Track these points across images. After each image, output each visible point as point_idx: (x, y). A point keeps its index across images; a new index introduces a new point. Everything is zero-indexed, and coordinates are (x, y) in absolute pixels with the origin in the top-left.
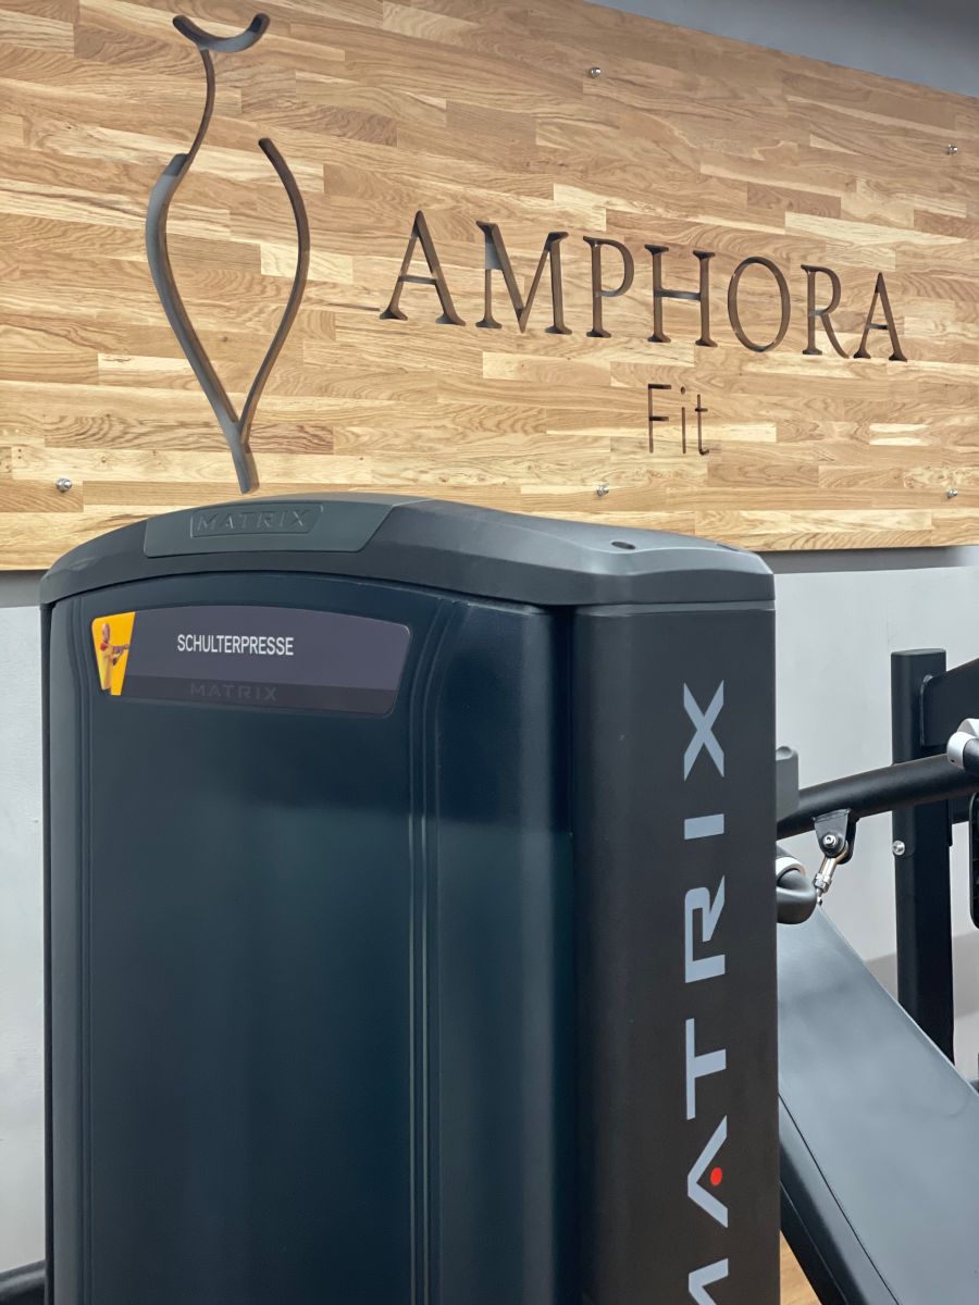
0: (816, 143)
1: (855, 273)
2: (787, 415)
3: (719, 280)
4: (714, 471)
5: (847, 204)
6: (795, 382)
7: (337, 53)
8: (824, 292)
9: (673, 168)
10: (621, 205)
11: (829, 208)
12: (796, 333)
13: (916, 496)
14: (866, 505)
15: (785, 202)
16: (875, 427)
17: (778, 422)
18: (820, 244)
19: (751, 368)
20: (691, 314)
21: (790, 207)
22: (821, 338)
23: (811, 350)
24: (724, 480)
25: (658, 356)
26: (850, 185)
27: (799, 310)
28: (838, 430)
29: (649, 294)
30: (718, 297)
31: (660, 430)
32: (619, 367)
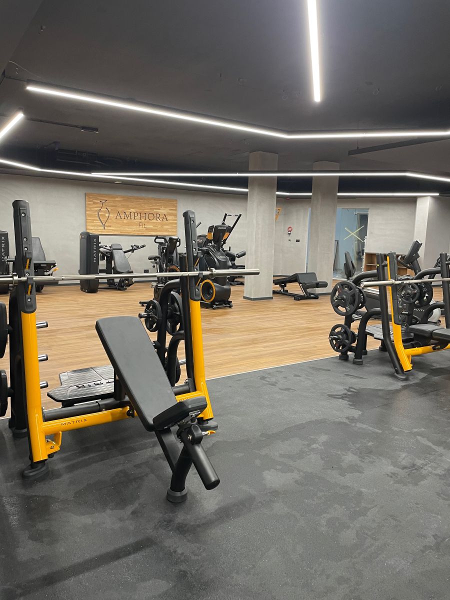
0: (158, 204)
1: (162, 214)
2: (154, 225)
3: (147, 215)
4: (146, 229)
7: (111, 202)
8: (158, 216)
9: (142, 207)
10: (137, 210)
11: (159, 209)
12: (155, 219)
13: (169, 231)
14: (163, 232)
16: (164, 226)
18: (158, 212)
19: (150, 221)
20: (144, 217)
21: (155, 209)
22: (158, 219)
25: (141, 221)
26: (161, 207)
27: (155, 217)
28: (160, 226)
29: (140, 216)
31: (140, 226)
32: (136, 221)
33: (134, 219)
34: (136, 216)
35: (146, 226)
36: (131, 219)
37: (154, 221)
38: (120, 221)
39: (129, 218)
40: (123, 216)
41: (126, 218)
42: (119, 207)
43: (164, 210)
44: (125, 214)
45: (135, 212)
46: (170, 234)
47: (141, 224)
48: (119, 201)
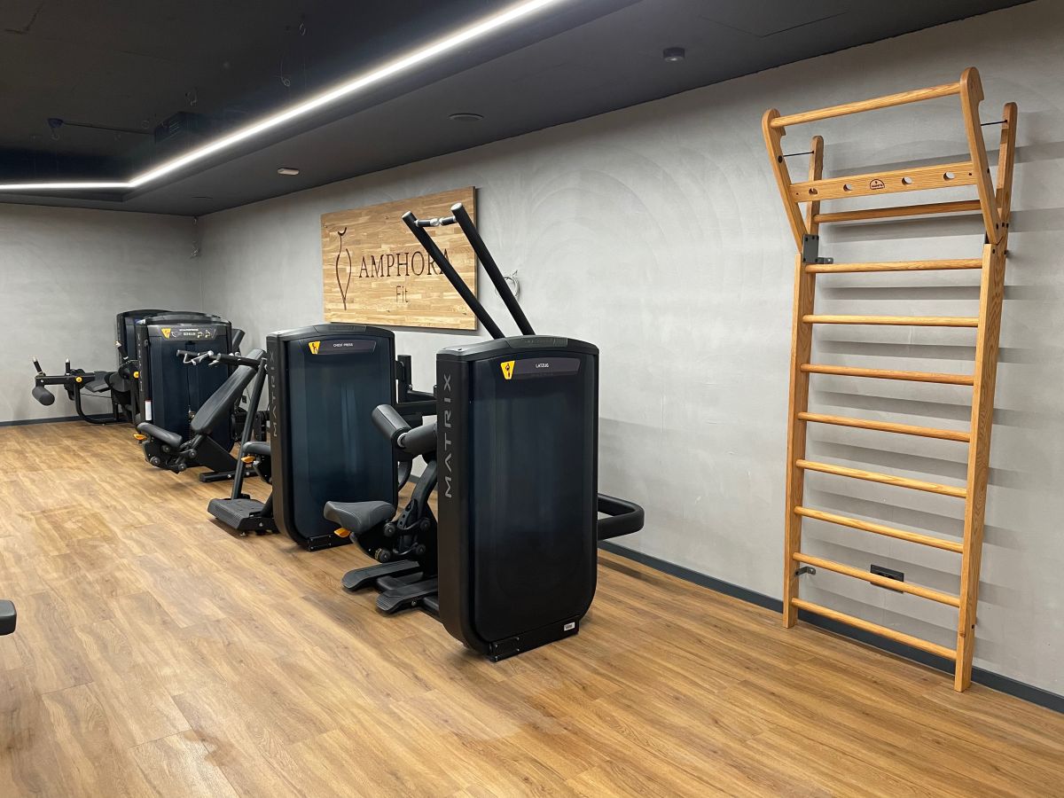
2: (424, 291)
3: (410, 259)
4: (409, 306)
6: (425, 283)
7: (352, 230)
9: (401, 234)
10: (392, 246)
12: (426, 270)
13: (455, 313)
14: (442, 316)
16: (445, 294)
17: (422, 293)
19: (416, 280)
20: (404, 268)
22: (432, 270)
23: (430, 274)
24: (411, 308)
25: (399, 279)
27: (426, 263)
28: (435, 295)
30: (410, 264)
31: (399, 296)
32: (392, 283)
33: (389, 275)
34: (390, 264)
35: (408, 297)
36: (382, 276)
37: (424, 276)
38: (366, 286)
39: (380, 274)
40: (369, 267)
41: (375, 274)
42: (363, 243)
43: (444, 234)
44: (374, 263)
45: (389, 252)
46: (458, 322)
47: (400, 290)
48: (365, 225)
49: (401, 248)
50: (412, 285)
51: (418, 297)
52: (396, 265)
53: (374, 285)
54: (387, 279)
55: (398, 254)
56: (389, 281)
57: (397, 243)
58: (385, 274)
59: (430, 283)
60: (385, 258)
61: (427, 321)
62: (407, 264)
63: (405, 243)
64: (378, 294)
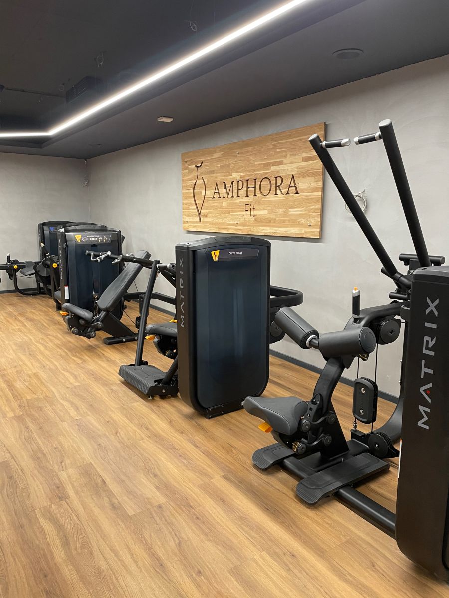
0: (278, 150)
1: (286, 176)
2: (270, 208)
3: (258, 183)
4: (256, 219)
5: (285, 161)
6: (272, 201)
7: (208, 164)
8: (279, 181)
9: (251, 165)
10: (242, 174)
11: (281, 163)
12: (273, 192)
13: (300, 225)
14: (287, 227)
15: (271, 164)
16: (290, 210)
17: (268, 210)
18: (278, 172)
19: (263, 200)
20: (253, 191)
21: (272, 166)
22: (278, 192)
23: (276, 194)
24: (257, 222)
25: (247, 199)
26: (285, 157)
28: (281, 211)
29: (246, 188)
30: (258, 187)
31: (247, 212)
32: (241, 202)
33: (238, 197)
34: (240, 188)
35: (255, 213)
36: (233, 197)
37: (271, 197)
38: (218, 204)
39: (230, 195)
40: (221, 191)
41: (226, 196)
42: (216, 173)
43: (292, 163)
44: (225, 187)
45: (239, 179)
46: (303, 232)
47: (247, 207)
48: (218, 160)
49: (250, 175)
50: (259, 203)
51: (266, 212)
52: (245, 188)
53: (225, 204)
54: (236, 199)
55: (248, 180)
56: (238, 201)
57: (246, 171)
58: (235, 195)
59: (275, 201)
60: (235, 184)
61: (272, 231)
62: (255, 187)
63: (255, 171)
64: (227, 211)
